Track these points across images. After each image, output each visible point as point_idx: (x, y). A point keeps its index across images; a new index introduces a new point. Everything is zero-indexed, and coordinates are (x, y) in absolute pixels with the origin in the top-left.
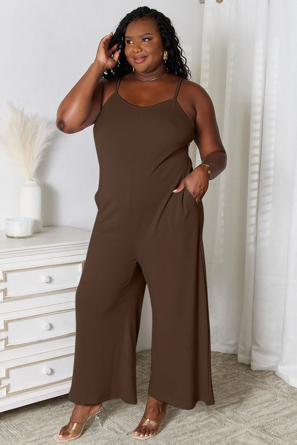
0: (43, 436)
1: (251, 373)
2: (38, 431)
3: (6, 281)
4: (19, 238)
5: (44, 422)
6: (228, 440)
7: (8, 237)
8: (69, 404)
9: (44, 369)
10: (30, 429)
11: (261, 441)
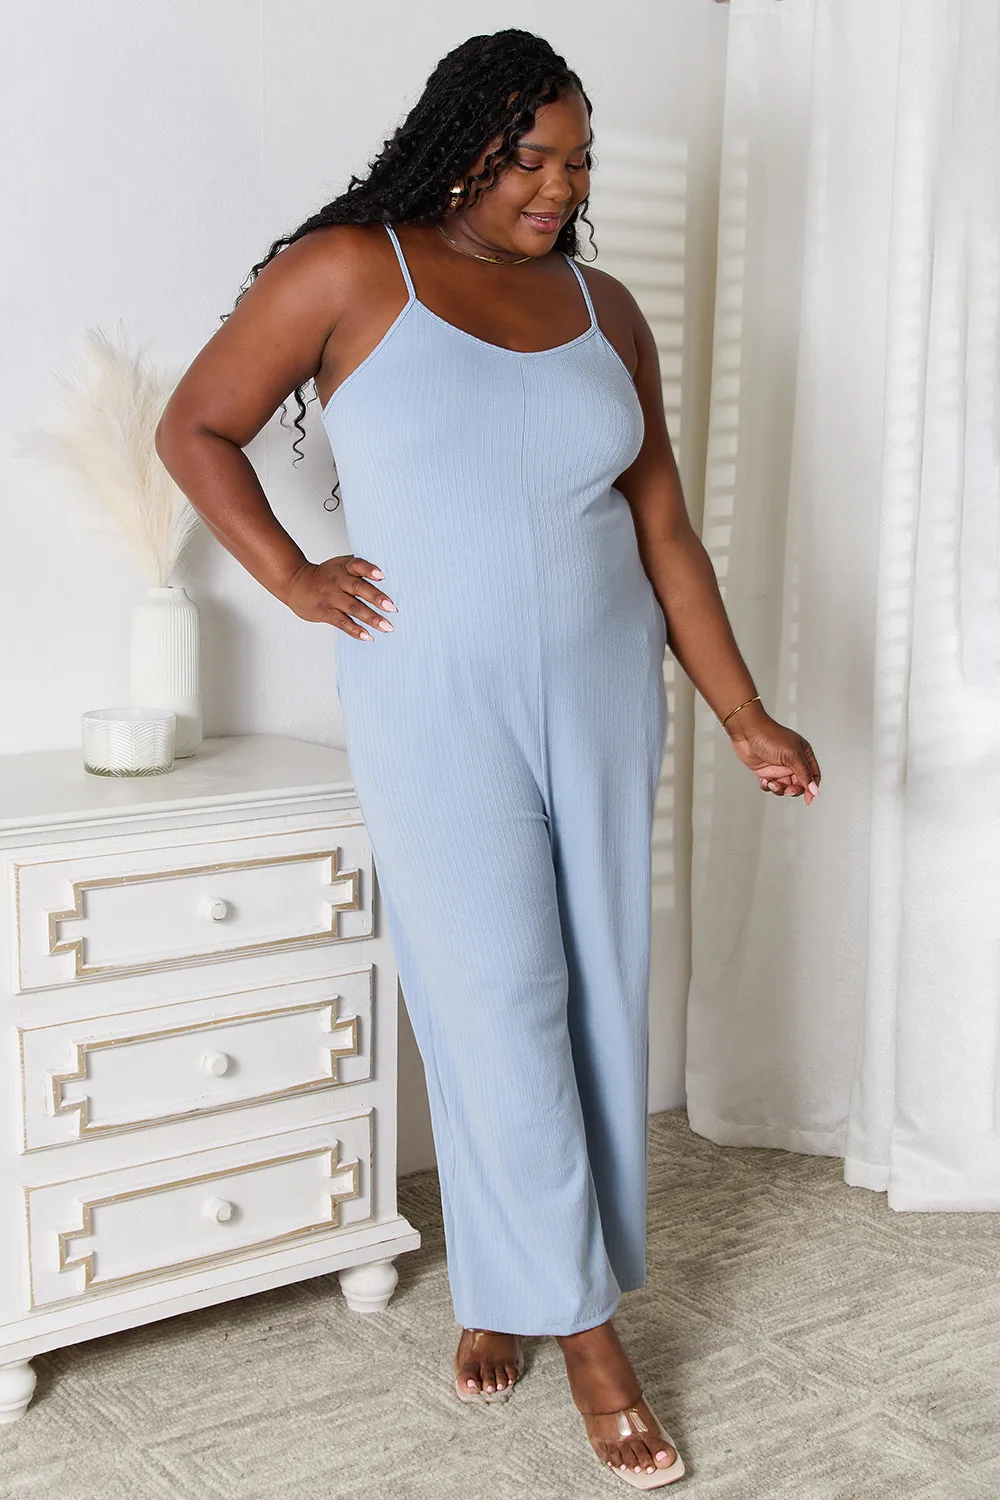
0: (206, 1425)
1: (888, 1220)
2: (189, 1409)
3: (85, 916)
4: (127, 774)
5: (210, 1380)
6: (815, 1444)
7: (91, 770)
8: (290, 1320)
9: (209, 1203)
10: (164, 1402)
11: (927, 1445)
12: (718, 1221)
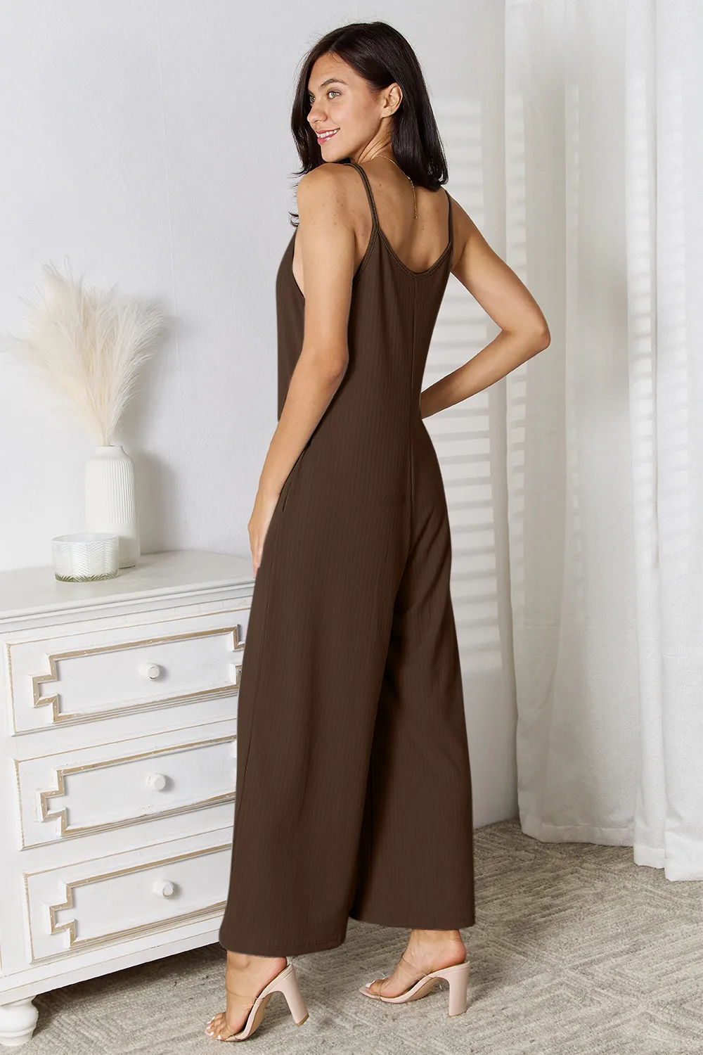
0: (160, 1040)
1: (665, 887)
2: (148, 1030)
3: (59, 679)
4: (85, 579)
5: (163, 1012)
7: (59, 578)
9: (157, 883)
10: (131, 1027)
11: (677, 1032)
12: (538, 893)
